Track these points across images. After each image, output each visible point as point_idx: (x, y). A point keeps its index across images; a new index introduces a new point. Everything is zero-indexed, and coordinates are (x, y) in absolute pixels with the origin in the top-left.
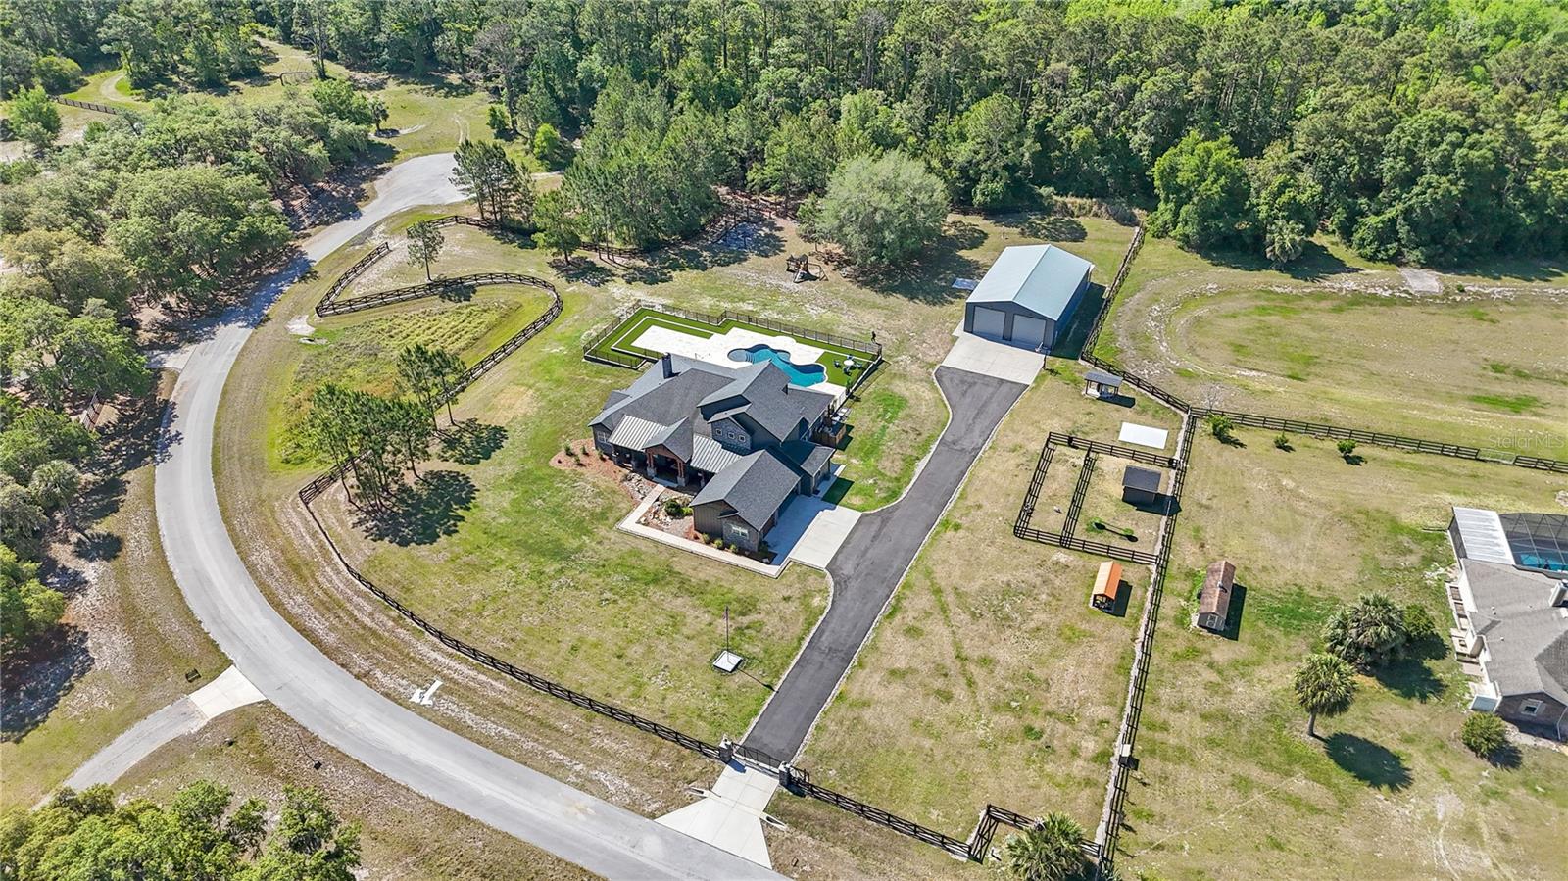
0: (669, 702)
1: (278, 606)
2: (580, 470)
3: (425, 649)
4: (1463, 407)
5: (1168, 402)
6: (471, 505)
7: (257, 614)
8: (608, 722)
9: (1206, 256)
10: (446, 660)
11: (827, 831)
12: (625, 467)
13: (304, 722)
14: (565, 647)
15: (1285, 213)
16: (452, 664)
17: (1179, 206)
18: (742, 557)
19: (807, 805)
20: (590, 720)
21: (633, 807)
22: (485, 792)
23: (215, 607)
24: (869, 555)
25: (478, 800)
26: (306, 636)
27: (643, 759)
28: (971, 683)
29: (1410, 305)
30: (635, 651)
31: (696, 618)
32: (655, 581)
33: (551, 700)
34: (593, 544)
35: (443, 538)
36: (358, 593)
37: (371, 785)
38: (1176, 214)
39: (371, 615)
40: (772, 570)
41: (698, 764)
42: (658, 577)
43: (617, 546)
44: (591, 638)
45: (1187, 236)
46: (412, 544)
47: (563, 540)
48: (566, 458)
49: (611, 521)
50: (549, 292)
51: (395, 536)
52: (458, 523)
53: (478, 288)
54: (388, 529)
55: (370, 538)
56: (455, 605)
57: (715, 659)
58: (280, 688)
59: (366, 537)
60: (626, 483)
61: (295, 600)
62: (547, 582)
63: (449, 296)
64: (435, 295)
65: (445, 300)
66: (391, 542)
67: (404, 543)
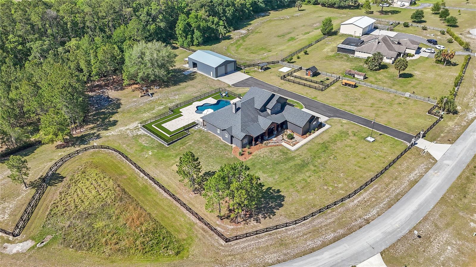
0: (387, 152)
1: (312, 250)
2: (253, 154)
3: (352, 204)
5: (273, 63)
7: (318, 257)
8: (396, 164)
9: (205, 46)
11: (436, 135)
12: (258, 144)
13: (396, 239)
14: (357, 168)
17: (192, 35)
18: (319, 130)
19: (429, 136)
20: (395, 168)
21: (433, 164)
22: (430, 192)
24: (325, 111)
25: (433, 194)
26: (339, 239)
27: (411, 160)
28: (381, 107)
29: (249, 35)
30: (363, 155)
31: (349, 142)
33: (385, 175)
34: (300, 157)
35: (282, 194)
36: (310, 222)
37: (429, 222)
38: (192, 38)
39: (326, 219)
40: (327, 126)
41: (414, 150)
42: (325, 147)
43: (304, 152)
44: (355, 163)
45: (199, 42)
46: (282, 203)
47: (295, 163)
48: (244, 156)
49: (289, 152)
50: (92, 150)
51: (274, 208)
52: (273, 189)
53: (57, 172)
54: (268, 210)
55: (271, 216)
56: (329, 193)
57: (369, 141)
58: (373, 248)
59: (270, 218)
60: (269, 145)
61: (310, 244)
62: (320, 169)
63: (54, 183)
64: (47, 187)
65: (56, 185)
66: (278, 209)
67: (281, 205)
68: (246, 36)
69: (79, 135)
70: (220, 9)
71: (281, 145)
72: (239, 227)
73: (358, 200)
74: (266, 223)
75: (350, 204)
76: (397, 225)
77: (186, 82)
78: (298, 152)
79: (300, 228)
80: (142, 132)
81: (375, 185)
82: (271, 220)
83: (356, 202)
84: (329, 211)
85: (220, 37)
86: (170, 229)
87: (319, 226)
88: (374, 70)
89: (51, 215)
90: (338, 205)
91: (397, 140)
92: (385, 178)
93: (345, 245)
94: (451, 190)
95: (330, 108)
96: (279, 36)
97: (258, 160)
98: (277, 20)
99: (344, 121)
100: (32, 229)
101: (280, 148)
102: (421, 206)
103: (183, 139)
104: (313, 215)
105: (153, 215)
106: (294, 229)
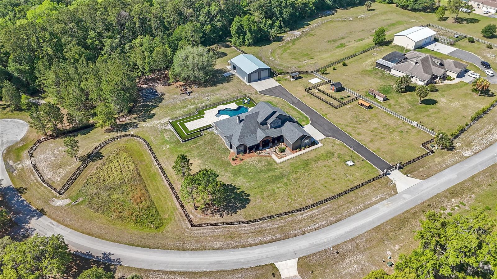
0: (358, 177)
1: (250, 245)
2: (243, 161)
3: (301, 216)
4: (338, 50)
5: (307, 73)
6: (238, 187)
7: (251, 252)
8: (358, 190)
9: (255, 46)
10: (309, 213)
11: (415, 169)
12: (252, 152)
13: (317, 251)
14: (322, 188)
15: (270, 27)
16: (312, 212)
17: (244, 36)
18: (311, 147)
19: (406, 169)
20: (355, 193)
21: (392, 195)
22: (371, 220)
23: (237, 262)
24: (327, 129)
25: (373, 222)
26: (273, 242)
27: (375, 189)
28: (381, 133)
29: (301, 38)
30: (334, 176)
31: (330, 162)
32: (307, 164)
33: (342, 197)
34: (281, 170)
35: (250, 198)
36: (259, 225)
37: (354, 243)
38: (244, 38)
39: (273, 224)
40: (320, 145)
41: (383, 180)
42: (306, 163)
43: (287, 166)
44: (323, 182)
45: (249, 43)
46: (246, 205)
47: (274, 175)
48: (235, 162)
49: (274, 163)
50: (128, 137)
51: (238, 208)
52: (245, 193)
53: (100, 151)
54: (233, 209)
55: (233, 214)
56: (286, 204)
57: (347, 165)
58: (295, 254)
59: (231, 215)
60: (260, 155)
61: (251, 241)
62: (291, 183)
63: (95, 159)
64: (90, 162)
65: (97, 161)
66: (241, 210)
67: (244, 207)
68: (299, 38)
69: (124, 123)
70: (277, 10)
71: (271, 156)
72: (206, 217)
73: (307, 214)
74: (227, 218)
75: (299, 216)
76: (325, 241)
77: (222, 84)
78: (281, 165)
79: (249, 227)
80: (170, 127)
81: (329, 205)
82: (231, 217)
83: (304, 215)
84: (278, 218)
85: (270, 39)
86: (159, 210)
87: (265, 228)
88: (400, 92)
89: (87, 183)
90: (288, 215)
91: (375, 168)
92: (341, 200)
93: (276, 247)
94: (391, 221)
95: (333, 127)
96: (330, 41)
97: (246, 167)
98: (338, 21)
99: (338, 142)
100: (72, 191)
101: (269, 158)
102: (355, 229)
103: (196, 139)
104: (263, 219)
105: (152, 197)
106: (245, 227)
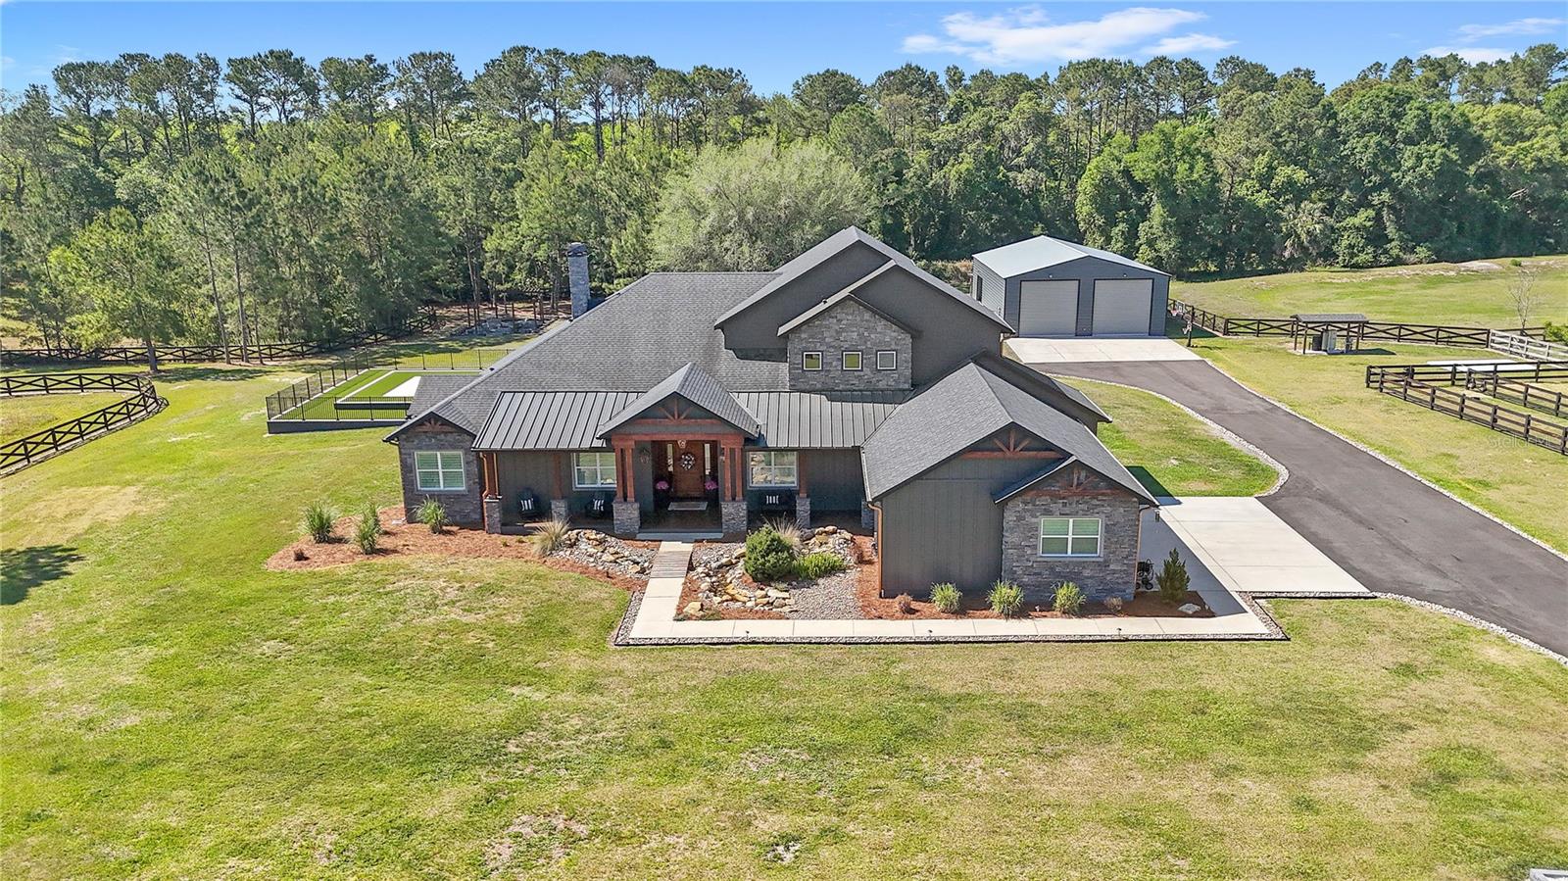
24: (1414, 549)
60: (564, 554)
71: (633, 587)
78: (624, 661)
85: (1287, 254)
97: (325, 595)
101: (594, 594)
